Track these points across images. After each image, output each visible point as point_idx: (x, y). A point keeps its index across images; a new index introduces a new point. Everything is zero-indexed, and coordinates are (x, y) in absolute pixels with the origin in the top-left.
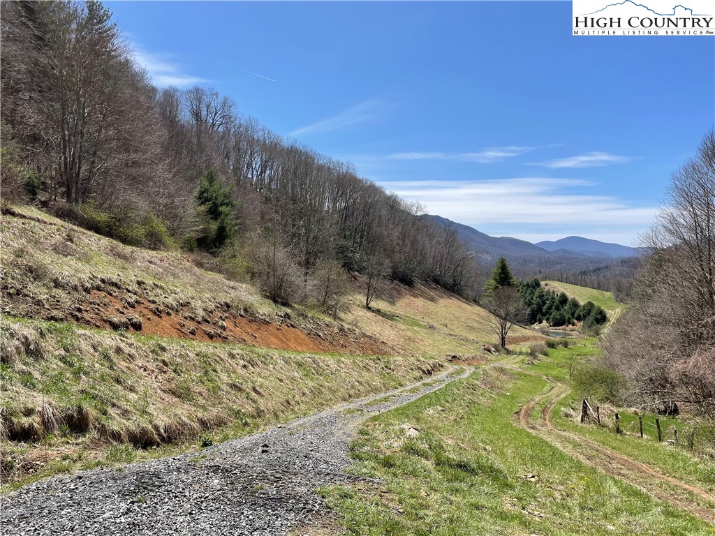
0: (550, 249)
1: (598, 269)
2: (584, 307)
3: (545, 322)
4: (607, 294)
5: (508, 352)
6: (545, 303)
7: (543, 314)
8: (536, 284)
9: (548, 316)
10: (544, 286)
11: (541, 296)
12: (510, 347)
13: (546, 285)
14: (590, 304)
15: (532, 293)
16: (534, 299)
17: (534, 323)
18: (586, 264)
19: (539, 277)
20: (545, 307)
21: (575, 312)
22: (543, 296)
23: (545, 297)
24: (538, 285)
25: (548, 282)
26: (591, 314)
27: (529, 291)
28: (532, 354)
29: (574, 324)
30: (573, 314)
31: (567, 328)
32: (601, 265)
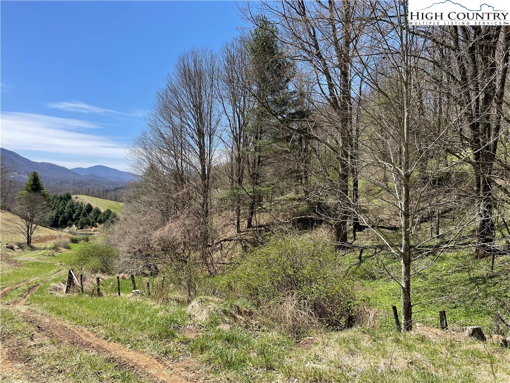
0: (82, 174)
1: (117, 189)
2: (104, 213)
3: (74, 226)
4: (121, 204)
5: (33, 249)
6: (74, 212)
7: (73, 220)
8: (68, 197)
9: (77, 221)
10: (75, 199)
11: (72, 206)
12: (36, 245)
13: (76, 198)
14: (109, 211)
15: (65, 204)
16: (66, 208)
17: (65, 228)
18: (108, 185)
19: (71, 192)
20: (75, 215)
21: (97, 217)
22: (73, 206)
23: (75, 207)
24: (70, 198)
25: (77, 196)
26: (109, 218)
27: (62, 203)
28: (55, 248)
29: (96, 227)
30: (96, 219)
31: (91, 230)
32: (119, 186)
